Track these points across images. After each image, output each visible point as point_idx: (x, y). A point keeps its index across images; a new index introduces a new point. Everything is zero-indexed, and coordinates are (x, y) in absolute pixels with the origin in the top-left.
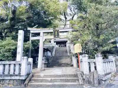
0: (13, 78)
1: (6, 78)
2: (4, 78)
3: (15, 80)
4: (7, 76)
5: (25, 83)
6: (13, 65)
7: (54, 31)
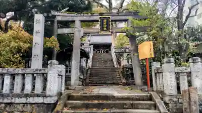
0: (31, 100)
1: (17, 100)
2: (13, 101)
3: (34, 104)
4: (18, 96)
5: (55, 110)
6: (30, 75)
7: (100, 18)
